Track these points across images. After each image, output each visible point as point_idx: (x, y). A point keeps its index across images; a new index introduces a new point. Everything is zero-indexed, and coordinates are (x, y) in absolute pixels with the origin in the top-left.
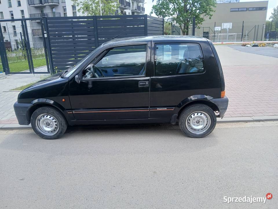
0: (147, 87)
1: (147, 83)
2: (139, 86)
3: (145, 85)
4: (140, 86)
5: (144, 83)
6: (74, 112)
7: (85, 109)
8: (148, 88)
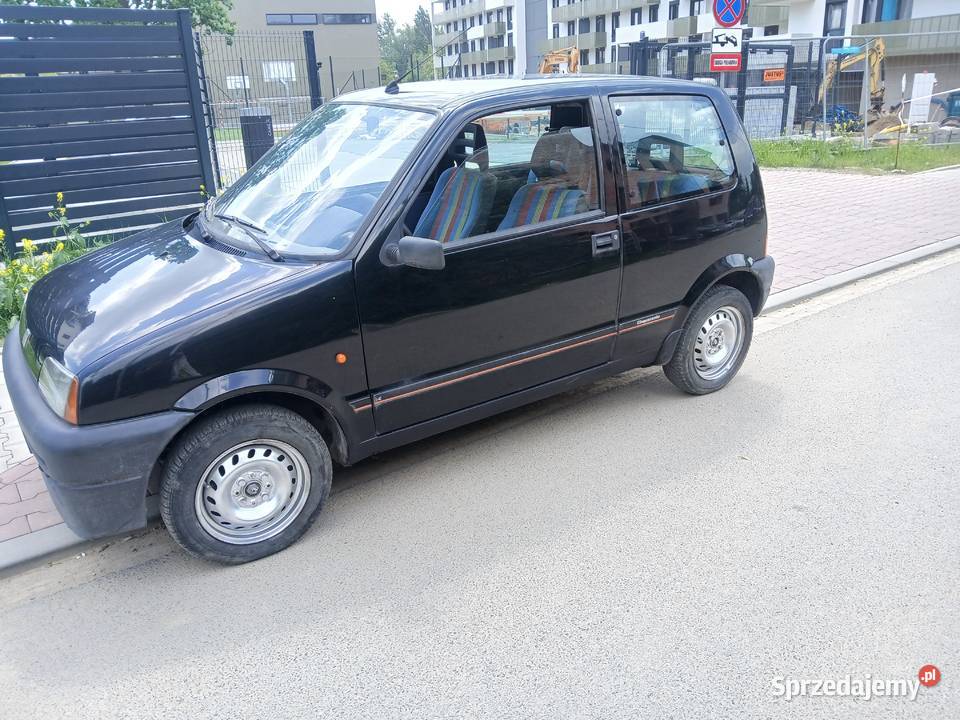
0: (616, 251)
1: (616, 237)
2: (596, 252)
3: (610, 245)
4: (599, 251)
5: (608, 240)
6: (378, 402)
7: (422, 377)
8: (616, 254)
